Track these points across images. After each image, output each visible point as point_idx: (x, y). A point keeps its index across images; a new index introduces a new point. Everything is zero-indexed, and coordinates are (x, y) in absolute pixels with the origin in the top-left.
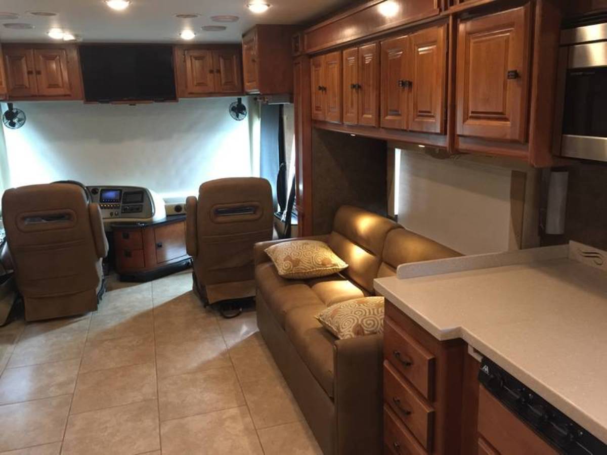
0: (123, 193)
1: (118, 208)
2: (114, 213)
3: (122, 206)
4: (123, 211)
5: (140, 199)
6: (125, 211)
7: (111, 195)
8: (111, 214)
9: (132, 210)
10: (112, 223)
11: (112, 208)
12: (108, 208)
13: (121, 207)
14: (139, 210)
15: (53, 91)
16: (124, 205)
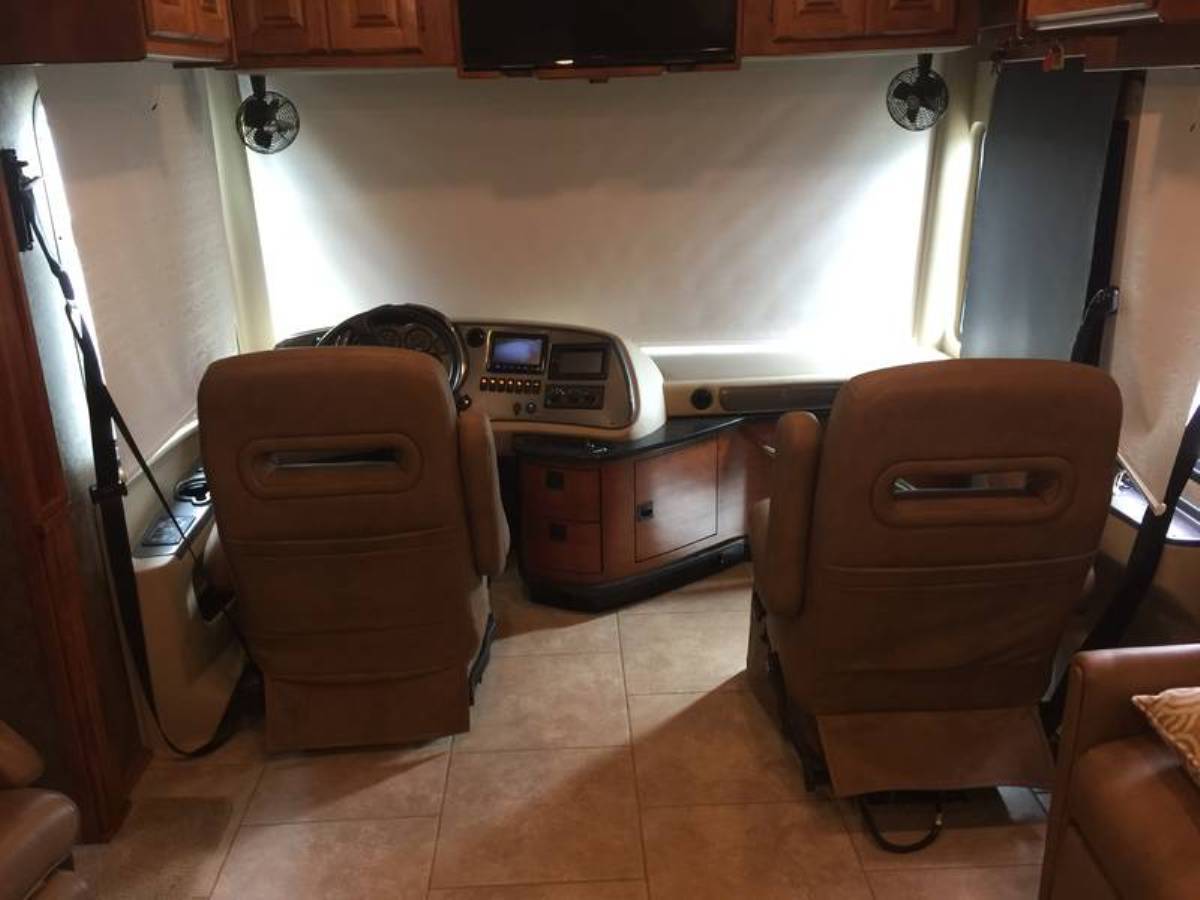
0: (550, 346)
1: (536, 390)
2: (524, 407)
3: (548, 388)
4: (549, 402)
5: (597, 369)
6: (554, 402)
7: (519, 350)
8: (517, 408)
9: (574, 402)
10: (516, 435)
11: (518, 390)
12: (509, 390)
13: (543, 388)
14: (594, 400)
15: (372, 38)
16: (550, 382)
